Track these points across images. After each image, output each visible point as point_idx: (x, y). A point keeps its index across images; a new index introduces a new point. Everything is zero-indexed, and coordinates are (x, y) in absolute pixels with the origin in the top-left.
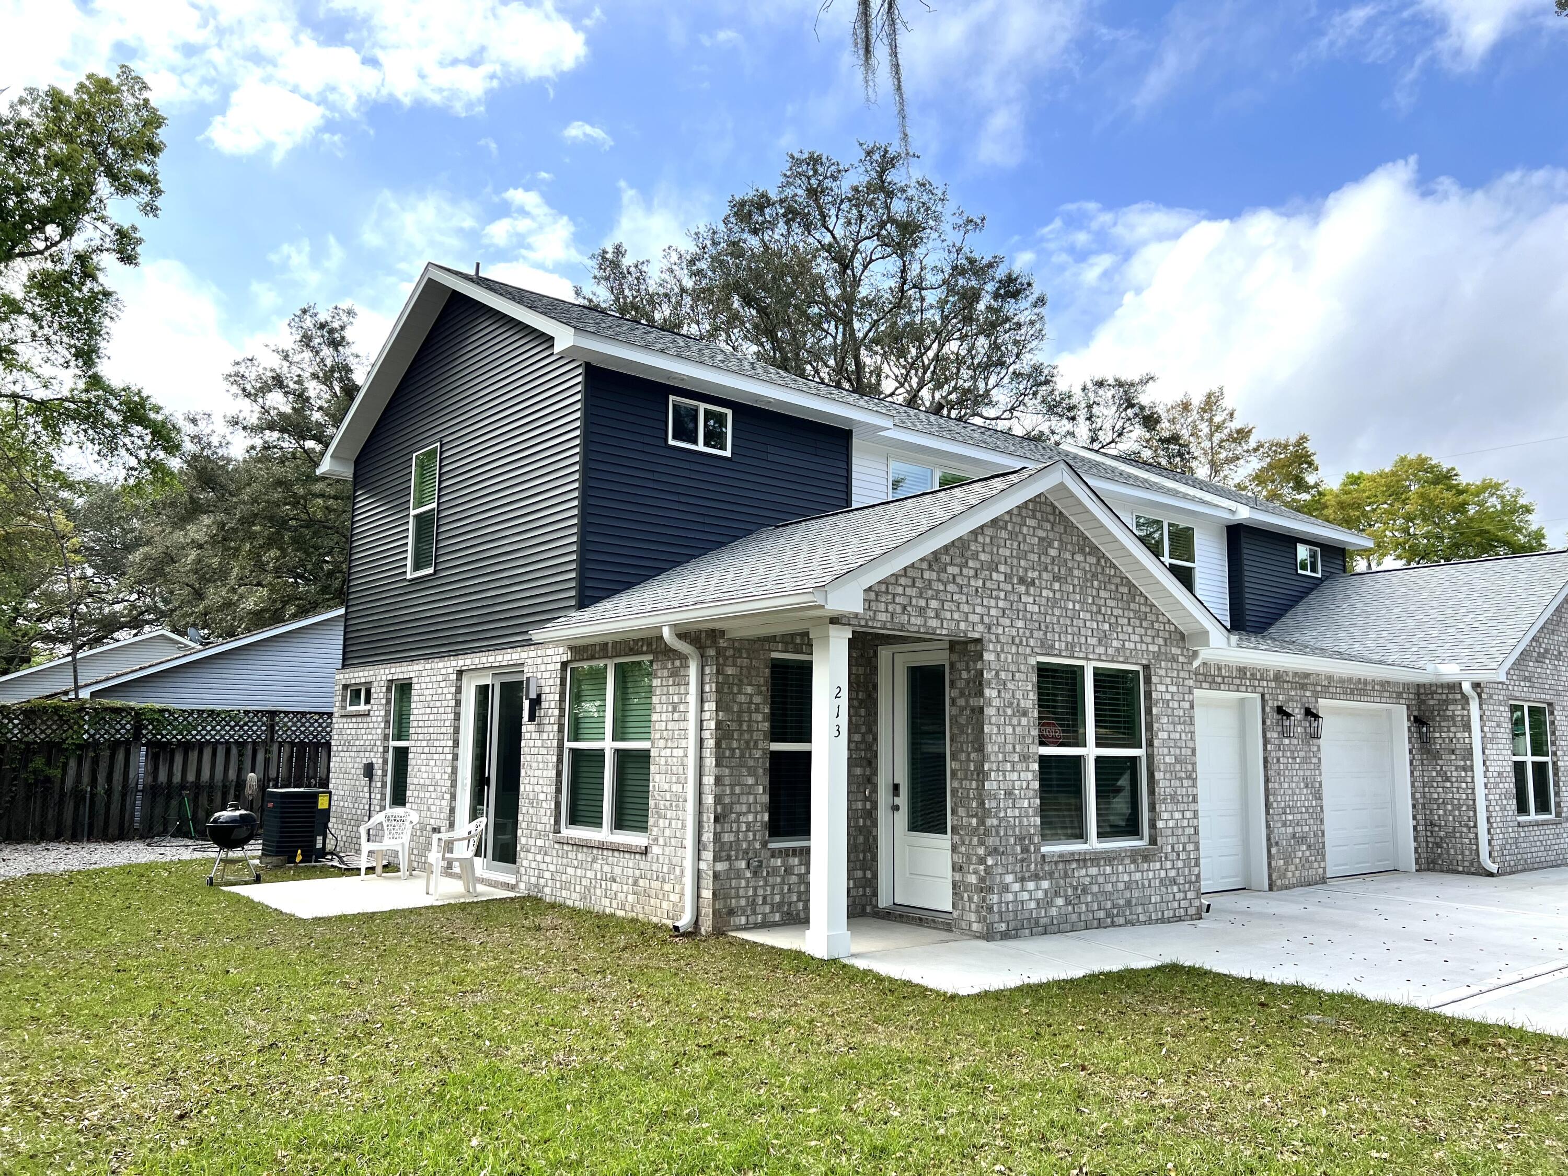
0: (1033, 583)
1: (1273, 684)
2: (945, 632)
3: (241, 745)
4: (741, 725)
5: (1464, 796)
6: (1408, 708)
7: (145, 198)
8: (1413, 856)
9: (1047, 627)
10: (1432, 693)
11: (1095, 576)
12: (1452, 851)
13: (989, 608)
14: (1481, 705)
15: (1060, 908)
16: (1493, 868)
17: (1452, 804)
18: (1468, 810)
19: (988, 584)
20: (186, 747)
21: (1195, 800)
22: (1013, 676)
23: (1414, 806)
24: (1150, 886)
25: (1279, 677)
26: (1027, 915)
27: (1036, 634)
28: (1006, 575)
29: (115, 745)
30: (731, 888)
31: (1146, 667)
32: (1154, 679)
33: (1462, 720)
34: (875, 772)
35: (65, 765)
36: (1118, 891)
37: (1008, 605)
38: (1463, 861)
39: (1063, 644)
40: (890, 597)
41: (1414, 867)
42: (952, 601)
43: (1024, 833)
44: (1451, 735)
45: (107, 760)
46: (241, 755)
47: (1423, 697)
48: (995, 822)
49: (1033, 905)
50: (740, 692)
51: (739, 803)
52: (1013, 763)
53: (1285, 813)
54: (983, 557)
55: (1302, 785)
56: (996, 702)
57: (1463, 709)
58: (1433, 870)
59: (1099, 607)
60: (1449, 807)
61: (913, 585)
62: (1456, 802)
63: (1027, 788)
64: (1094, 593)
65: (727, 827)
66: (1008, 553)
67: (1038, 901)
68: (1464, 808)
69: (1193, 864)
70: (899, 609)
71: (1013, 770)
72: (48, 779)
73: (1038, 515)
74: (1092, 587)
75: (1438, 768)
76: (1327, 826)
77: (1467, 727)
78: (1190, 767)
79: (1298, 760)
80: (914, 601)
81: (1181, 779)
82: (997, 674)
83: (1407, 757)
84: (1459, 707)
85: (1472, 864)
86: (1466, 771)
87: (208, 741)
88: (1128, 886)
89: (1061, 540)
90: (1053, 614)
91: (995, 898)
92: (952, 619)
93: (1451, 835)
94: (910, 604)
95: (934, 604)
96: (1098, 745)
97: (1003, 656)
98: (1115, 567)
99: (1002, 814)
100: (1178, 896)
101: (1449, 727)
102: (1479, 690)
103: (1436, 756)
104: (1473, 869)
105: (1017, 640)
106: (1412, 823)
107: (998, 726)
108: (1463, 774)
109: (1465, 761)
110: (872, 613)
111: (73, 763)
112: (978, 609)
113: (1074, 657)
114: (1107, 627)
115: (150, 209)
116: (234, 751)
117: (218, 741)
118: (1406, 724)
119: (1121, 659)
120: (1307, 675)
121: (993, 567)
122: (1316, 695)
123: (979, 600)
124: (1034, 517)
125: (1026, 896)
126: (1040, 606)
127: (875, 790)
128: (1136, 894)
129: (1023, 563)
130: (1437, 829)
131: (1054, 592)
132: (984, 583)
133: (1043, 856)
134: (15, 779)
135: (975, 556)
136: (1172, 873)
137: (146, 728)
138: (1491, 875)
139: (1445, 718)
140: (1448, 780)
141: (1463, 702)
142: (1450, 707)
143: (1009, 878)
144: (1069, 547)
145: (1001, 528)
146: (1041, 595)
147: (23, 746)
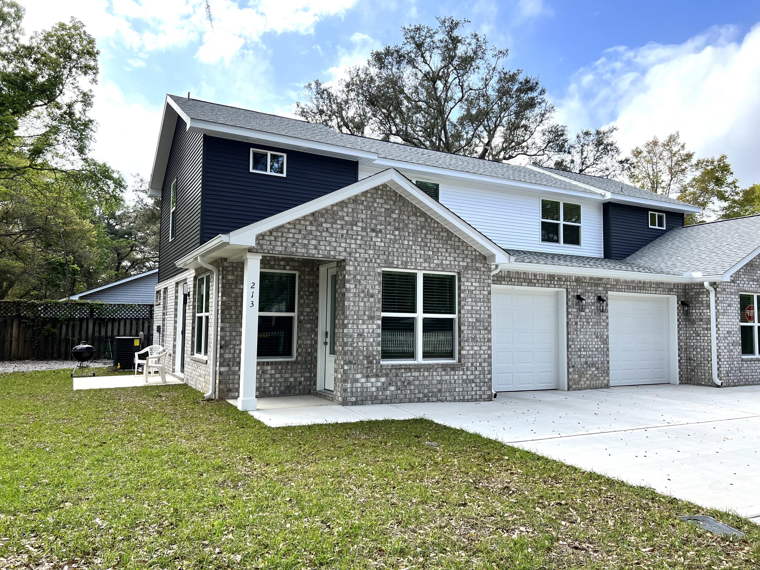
0: (380, 231)
1: (575, 284)
2: (320, 256)
3: (137, 320)
4: (236, 303)
5: (706, 344)
6: (677, 297)
7: (92, 76)
8: (678, 376)
9: (389, 253)
10: (692, 289)
11: (423, 227)
12: (699, 374)
13: (350, 244)
14: (716, 295)
15: (392, 391)
16: (719, 382)
17: (700, 348)
18: (708, 351)
19: (350, 232)
20: (113, 320)
21: (489, 340)
22: (365, 278)
23: (679, 349)
24: (455, 383)
25: (579, 280)
26: (370, 394)
27: (381, 257)
28: (362, 227)
29: (81, 320)
30: (229, 379)
31: (459, 273)
32: (463, 279)
33: (706, 303)
34: (317, 326)
35: (61, 328)
36: (432, 385)
37: (363, 242)
38: (705, 379)
39: (400, 262)
40: (284, 239)
41: (678, 382)
42: (326, 240)
43: (369, 354)
44: (701, 311)
45: (79, 326)
46: (137, 324)
47: (687, 291)
48: (350, 348)
49: (374, 389)
50: (236, 288)
51: (235, 340)
52: (364, 321)
53: (580, 351)
54: (347, 219)
55: (594, 337)
56: (353, 291)
57: (707, 297)
58: (690, 384)
59: (426, 243)
60: (699, 350)
61: (300, 233)
62: (702, 347)
63: (373, 332)
64: (423, 236)
65: (227, 351)
66: (364, 216)
67: (377, 388)
68: (706, 351)
69: (486, 373)
70: (290, 245)
71: (363, 323)
72: (53, 334)
73: (385, 197)
74: (422, 233)
75: (694, 329)
76: (611, 358)
77: (708, 307)
78: (486, 324)
79: (591, 323)
80: (300, 241)
81: (480, 330)
82: (355, 277)
83: (676, 323)
84: (705, 296)
85: (709, 381)
86: (708, 331)
87: (123, 318)
88: (440, 382)
89: (400, 210)
90: (394, 247)
91: (349, 385)
92: (326, 250)
93: (699, 365)
94: (298, 242)
95: (313, 242)
96: (424, 312)
97: (358, 268)
98: (437, 223)
99: (355, 345)
100: (474, 389)
101: (700, 307)
102: (715, 286)
103: (693, 322)
104: (709, 384)
105: (369, 260)
106: (678, 358)
107: (354, 302)
108: (706, 332)
109: (707, 325)
110: (272, 247)
111: (64, 327)
112: (343, 245)
113: (407, 268)
114: (431, 253)
115: (94, 81)
116: (134, 322)
117: (127, 318)
118: (676, 305)
119: (440, 269)
120: (600, 279)
121: (354, 223)
122: (607, 290)
123: (344, 240)
124: (382, 198)
125: (369, 385)
126: (385, 243)
127: (316, 335)
128: (444, 386)
129: (374, 221)
130: (692, 362)
131: (395, 236)
132: (347, 232)
133: (381, 366)
134: (40, 333)
135: (342, 218)
136: (472, 377)
137: (95, 312)
138: (718, 386)
139: (698, 302)
140: (698, 335)
141: (707, 293)
142: (701, 296)
143: (359, 376)
144: (406, 213)
145: (360, 204)
146: (386, 238)
147: (42, 319)
